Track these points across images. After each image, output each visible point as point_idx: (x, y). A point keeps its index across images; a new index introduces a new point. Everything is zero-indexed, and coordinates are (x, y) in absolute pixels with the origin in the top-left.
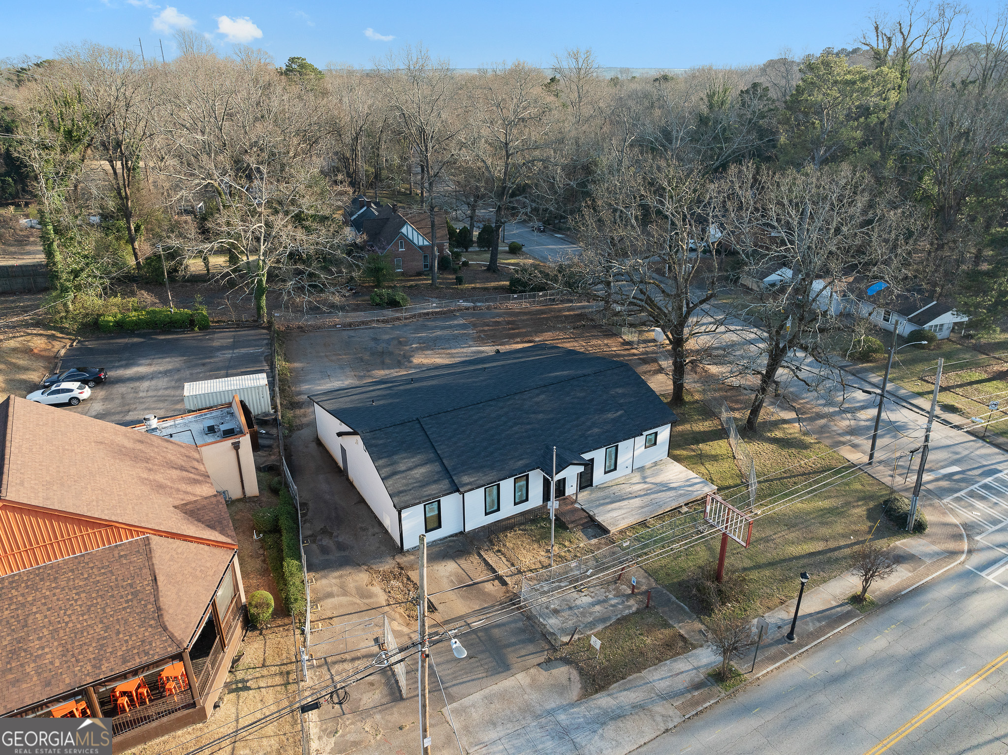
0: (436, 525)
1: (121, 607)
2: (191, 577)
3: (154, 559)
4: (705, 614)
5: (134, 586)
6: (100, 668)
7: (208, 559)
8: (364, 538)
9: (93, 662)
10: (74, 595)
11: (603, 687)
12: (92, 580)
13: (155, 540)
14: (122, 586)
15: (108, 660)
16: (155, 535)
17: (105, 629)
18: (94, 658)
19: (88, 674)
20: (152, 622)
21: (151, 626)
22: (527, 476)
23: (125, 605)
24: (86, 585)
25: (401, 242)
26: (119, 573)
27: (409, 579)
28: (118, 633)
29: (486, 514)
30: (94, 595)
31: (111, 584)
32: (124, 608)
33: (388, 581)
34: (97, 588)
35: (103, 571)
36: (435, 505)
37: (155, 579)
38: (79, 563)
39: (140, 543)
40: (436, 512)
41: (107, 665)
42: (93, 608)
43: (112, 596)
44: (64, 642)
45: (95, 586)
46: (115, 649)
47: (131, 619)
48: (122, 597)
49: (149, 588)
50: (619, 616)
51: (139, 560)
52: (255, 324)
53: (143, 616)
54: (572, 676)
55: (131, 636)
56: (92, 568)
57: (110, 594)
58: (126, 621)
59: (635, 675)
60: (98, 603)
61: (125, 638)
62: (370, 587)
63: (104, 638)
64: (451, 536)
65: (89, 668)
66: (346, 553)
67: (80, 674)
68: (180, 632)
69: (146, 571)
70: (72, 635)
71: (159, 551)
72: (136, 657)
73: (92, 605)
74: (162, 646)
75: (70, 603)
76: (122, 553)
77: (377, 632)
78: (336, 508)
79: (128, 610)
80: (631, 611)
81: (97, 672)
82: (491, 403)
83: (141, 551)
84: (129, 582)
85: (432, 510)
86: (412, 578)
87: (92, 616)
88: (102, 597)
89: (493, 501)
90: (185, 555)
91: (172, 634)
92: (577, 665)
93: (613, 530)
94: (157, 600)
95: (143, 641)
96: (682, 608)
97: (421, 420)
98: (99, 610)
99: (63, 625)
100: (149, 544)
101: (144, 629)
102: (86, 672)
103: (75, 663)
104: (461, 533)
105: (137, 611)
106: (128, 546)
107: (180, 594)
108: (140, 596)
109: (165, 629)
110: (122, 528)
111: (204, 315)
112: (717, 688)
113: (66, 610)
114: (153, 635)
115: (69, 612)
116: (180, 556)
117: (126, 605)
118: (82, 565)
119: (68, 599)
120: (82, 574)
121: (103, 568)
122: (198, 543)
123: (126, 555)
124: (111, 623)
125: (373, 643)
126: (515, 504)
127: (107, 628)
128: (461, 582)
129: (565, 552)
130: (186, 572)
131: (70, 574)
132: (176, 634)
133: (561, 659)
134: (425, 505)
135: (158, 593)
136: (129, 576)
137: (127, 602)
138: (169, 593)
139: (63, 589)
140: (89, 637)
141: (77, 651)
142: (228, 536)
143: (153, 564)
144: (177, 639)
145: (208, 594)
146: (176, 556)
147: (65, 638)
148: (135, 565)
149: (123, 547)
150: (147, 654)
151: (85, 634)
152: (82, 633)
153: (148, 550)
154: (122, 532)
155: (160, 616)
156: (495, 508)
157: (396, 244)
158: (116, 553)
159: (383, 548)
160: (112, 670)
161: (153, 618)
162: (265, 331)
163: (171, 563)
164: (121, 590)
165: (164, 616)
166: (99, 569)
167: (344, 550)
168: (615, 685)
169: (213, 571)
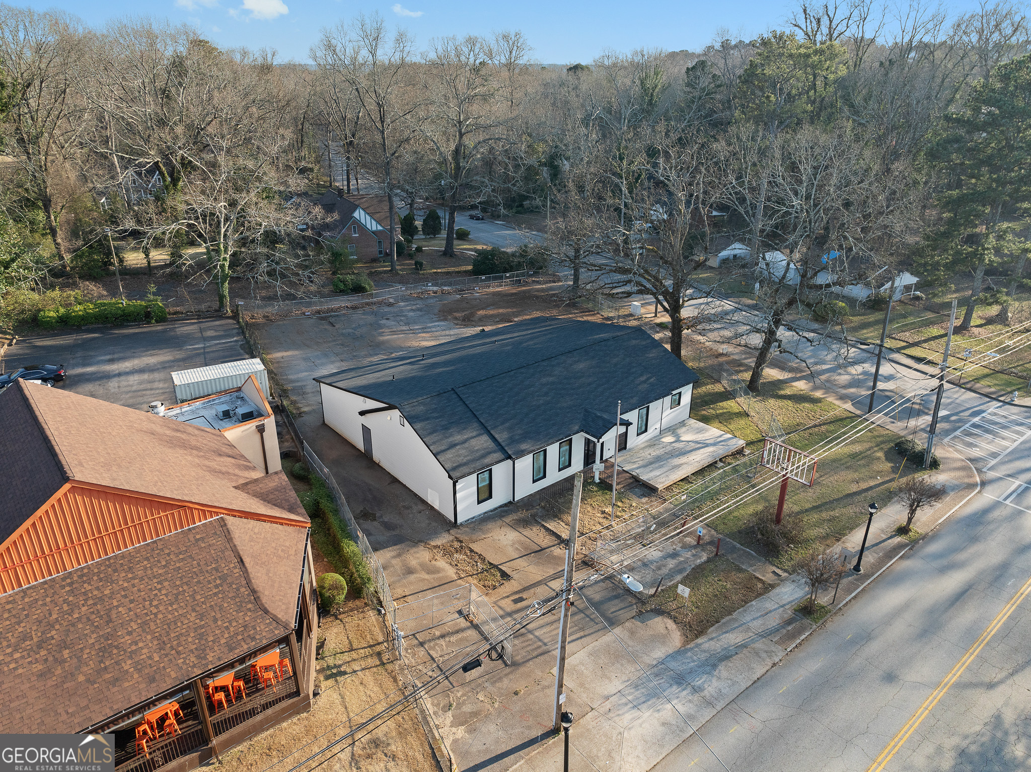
0: (487, 495)
1: (211, 593)
2: (275, 558)
3: (234, 540)
4: (773, 556)
5: (220, 570)
6: (205, 658)
7: (285, 538)
8: (411, 516)
9: (196, 653)
10: (156, 585)
11: (702, 632)
12: (171, 567)
13: (230, 520)
14: (207, 571)
15: (211, 649)
16: (228, 515)
17: (199, 617)
18: (196, 649)
19: (194, 666)
20: (250, 606)
21: (249, 610)
22: (571, 440)
23: (215, 591)
24: (167, 573)
25: (354, 227)
26: (200, 557)
27: (472, 551)
28: (215, 620)
29: (534, 481)
30: (178, 583)
31: (194, 570)
32: (215, 594)
33: (451, 555)
34: (179, 575)
35: (181, 556)
36: (486, 475)
37: (242, 561)
38: (153, 550)
39: (215, 524)
40: (487, 482)
41: (212, 655)
42: (180, 597)
43: (199, 582)
44: (157, 634)
45: (176, 573)
46: (216, 637)
47: (226, 605)
48: (209, 582)
49: (237, 570)
50: (693, 566)
51: (219, 542)
52: (218, 314)
53: (237, 600)
54: (668, 626)
55: (230, 622)
56: (169, 554)
57: (196, 580)
58: (221, 608)
59: (727, 618)
60: (184, 591)
61: (225, 625)
62: (433, 562)
63: (202, 627)
64: (501, 507)
65: (193, 659)
66: (397, 532)
67: (185, 667)
68: (282, 613)
69: (229, 553)
70: (165, 627)
71: (237, 531)
72: (243, 643)
73: (179, 593)
74: (267, 629)
75: (154, 593)
76: (198, 537)
77: (459, 605)
78: (370, 490)
79: (220, 596)
80: (702, 560)
81: (204, 662)
82: (523, 370)
83: (218, 533)
84: (214, 566)
85: (484, 480)
86: (475, 550)
87: (182, 604)
88: (187, 583)
89: (540, 468)
90: (263, 535)
91: (275, 616)
92: (669, 614)
93: (660, 487)
94: (249, 583)
95: (245, 627)
96: (749, 554)
97: (457, 390)
98: (188, 598)
99: (152, 616)
100: (225, 525)
101: (243, 613)
102: (191, 664)
103: (176, 655)
104: (510, 503)
105: (230, 595)
106: (202, 528)
107: (270, 575)
108: (229, 580)
109: (266, 611)
110: (195, 509)
111: (160, 307)
112: (806, 621)
113: (151, 601)
114: (255, 619)
115: (155, 603)
116: (258, 536)
117: (217, 590)
118: (156, 552)
119: (151, 589)
120: (159, 561)
121: (180, 553)
122: (272, 522)
123: (202, 539)
124: (204, 611)
125: (457, 615)
126: (560, 470)
127: (201, 617)
128: (526, 549)
129: (620, 512)
130: (269, 552)
131: (145, 562)
132: (279, 616)
133: (652, 610)
134: (478, 475)
135: (248, 575)
136: (212, 560)
137: (217, 586)
138: (259, 575)
139: (142, 579)
140: (184, 627)
141: (175, 643)
142: (298, 514)
143: (235, 546)
144: (281, 621)
145: (297, 574)
146: (254, 536)
147: (157, 630)
148: (215, 547)
149: (197, 530)
150: (253, 639)
151: (179, 624)
152: (176, 624)
153: (226, 531)
154: (195, 513)
155: (257, 599)
156: (542, 475)
157: (349, 228)
158: (191, 537)
159: (434, 524)
160: (219, 659)
161: (250, 602)
162: (231, 321)
163: (252, 544)
164: (207, 575)
165: (261, 598)
166: (177, 555)
167: (393, 530)
168: (712, 629)
169: (294, 549)
